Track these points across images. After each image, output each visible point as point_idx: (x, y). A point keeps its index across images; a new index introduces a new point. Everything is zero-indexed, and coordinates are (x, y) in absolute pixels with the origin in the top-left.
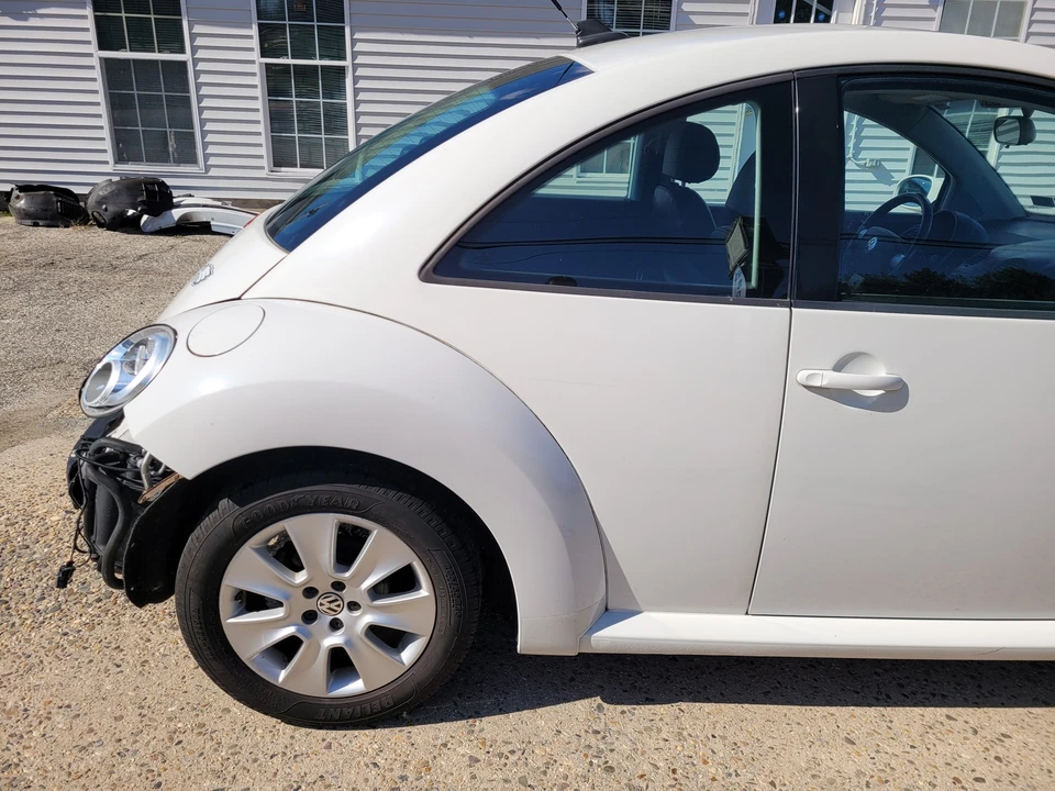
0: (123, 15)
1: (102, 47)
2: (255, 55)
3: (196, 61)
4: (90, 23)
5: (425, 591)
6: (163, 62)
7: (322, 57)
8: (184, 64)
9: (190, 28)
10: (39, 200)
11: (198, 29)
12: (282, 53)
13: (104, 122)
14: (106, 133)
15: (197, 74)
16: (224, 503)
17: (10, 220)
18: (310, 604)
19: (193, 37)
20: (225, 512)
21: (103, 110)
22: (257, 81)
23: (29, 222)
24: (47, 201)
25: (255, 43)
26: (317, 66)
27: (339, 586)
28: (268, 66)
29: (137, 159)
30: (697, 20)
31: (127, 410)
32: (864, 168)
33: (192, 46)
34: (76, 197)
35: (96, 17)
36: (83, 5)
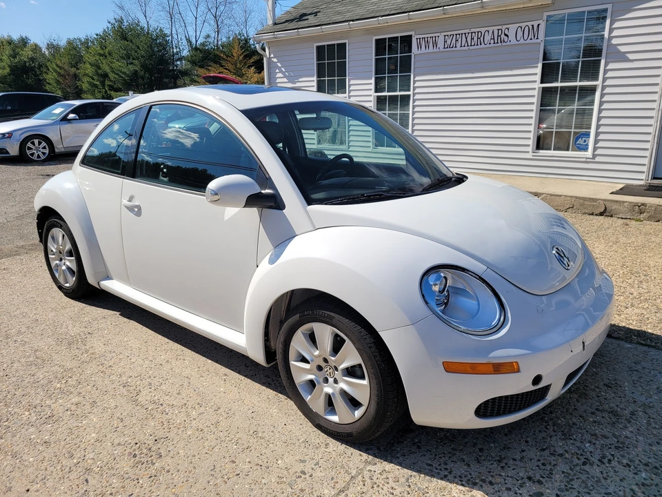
0: (327, 79)
4: (315, 84)
7: (400, 91)
9: (349, 82)
11: (351, 82)
12: (383, 90)
19: (350, 86)
25: (373, 87)
26: (398, 96)
28: (377, 97)
30: (631, 56)
33: (349, 90)
35: (317, 80)
36: (313, 76)
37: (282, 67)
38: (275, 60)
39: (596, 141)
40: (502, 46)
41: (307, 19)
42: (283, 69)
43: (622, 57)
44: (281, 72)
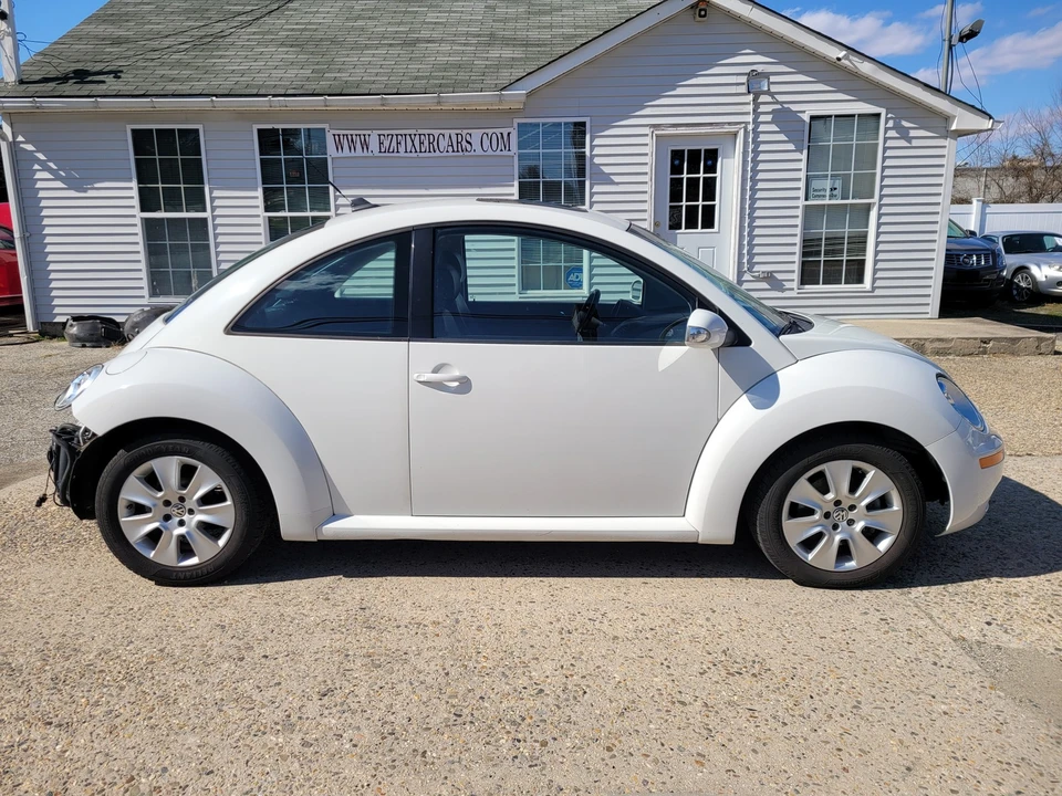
0: (160, 185)
1: (143, 209)
2: (261, 211)
3: (214, 218)
4: (135, 193)
5: (229, 502)
6: (189, 219)
7: (312, 210)
8: (205, 220)
9: (211, 193)
10: (88, 327)
11: (216, 193)
12: (280, 208)
13: (143, 266)
14: (144, 275)
15: (215, 227)
16: (121, 452)
17: (65, 344)
18: (168, 510)
19: (212, 199)
20: (121, 457)
21: (142, 257)
22: (261, 230)
23: (79, 344)
24: (95, 328)
25: (260, 202)
26: (308, 217)
27: (182, 499)
28: (270, 219)
29: (167, 293)
30: (616, 179)
31: (73, 404)
32: (758, 279)
33: (212, 207)
34: (118, 325)
35: (140, 188)
36: (130, 180)
37: (50, 160)
38: (30, 147)
39: (591, 277)
40: (464, 155)
41: (103, 82)
42: (52, 165)
43: (606, 179)
44: (46, 169)
